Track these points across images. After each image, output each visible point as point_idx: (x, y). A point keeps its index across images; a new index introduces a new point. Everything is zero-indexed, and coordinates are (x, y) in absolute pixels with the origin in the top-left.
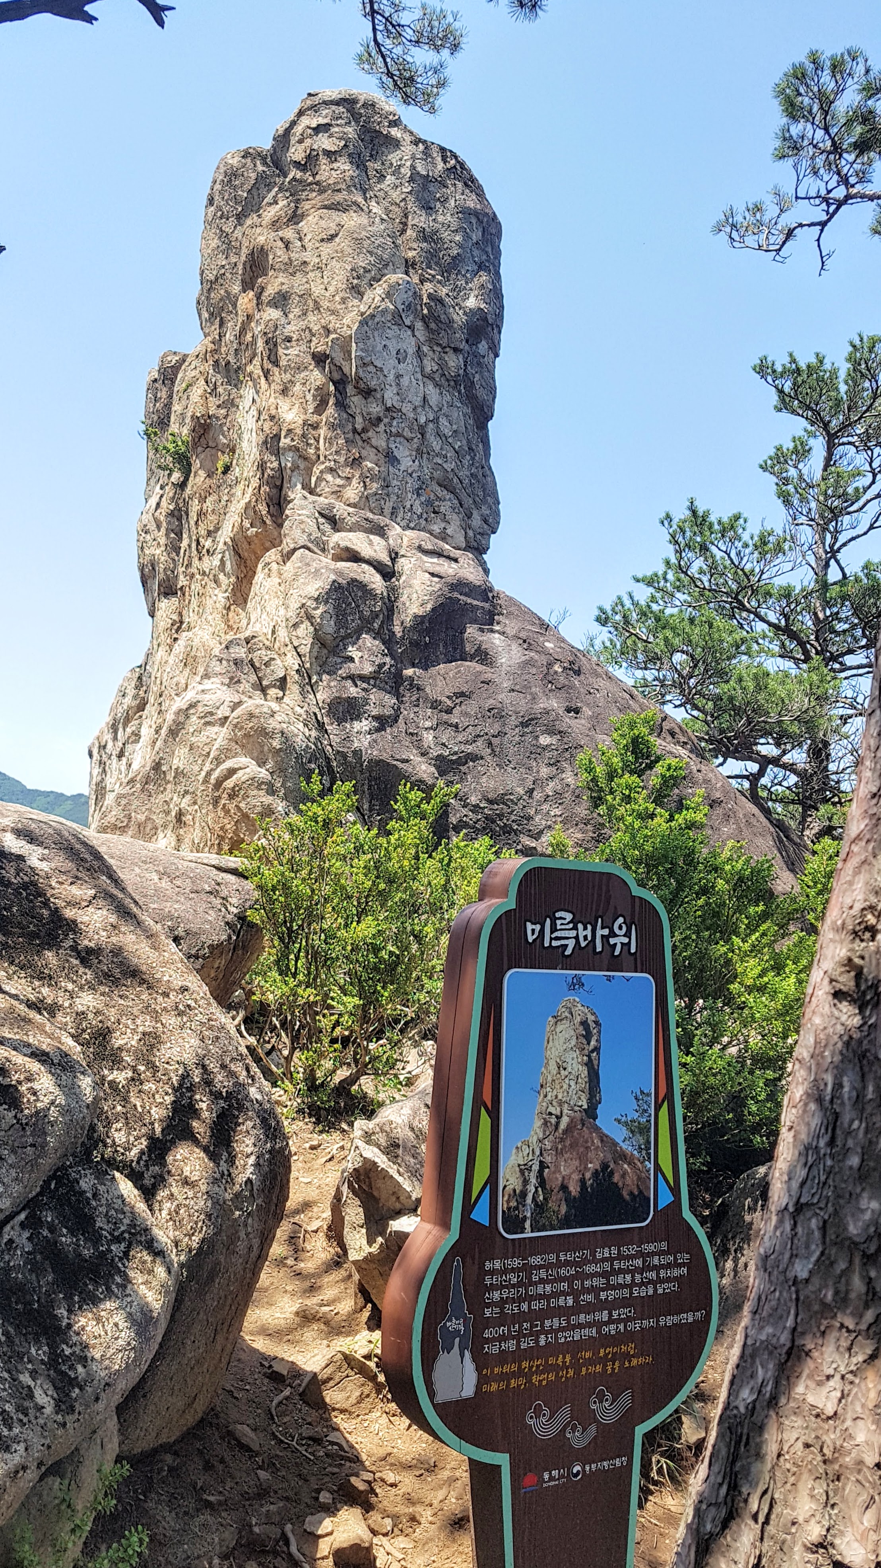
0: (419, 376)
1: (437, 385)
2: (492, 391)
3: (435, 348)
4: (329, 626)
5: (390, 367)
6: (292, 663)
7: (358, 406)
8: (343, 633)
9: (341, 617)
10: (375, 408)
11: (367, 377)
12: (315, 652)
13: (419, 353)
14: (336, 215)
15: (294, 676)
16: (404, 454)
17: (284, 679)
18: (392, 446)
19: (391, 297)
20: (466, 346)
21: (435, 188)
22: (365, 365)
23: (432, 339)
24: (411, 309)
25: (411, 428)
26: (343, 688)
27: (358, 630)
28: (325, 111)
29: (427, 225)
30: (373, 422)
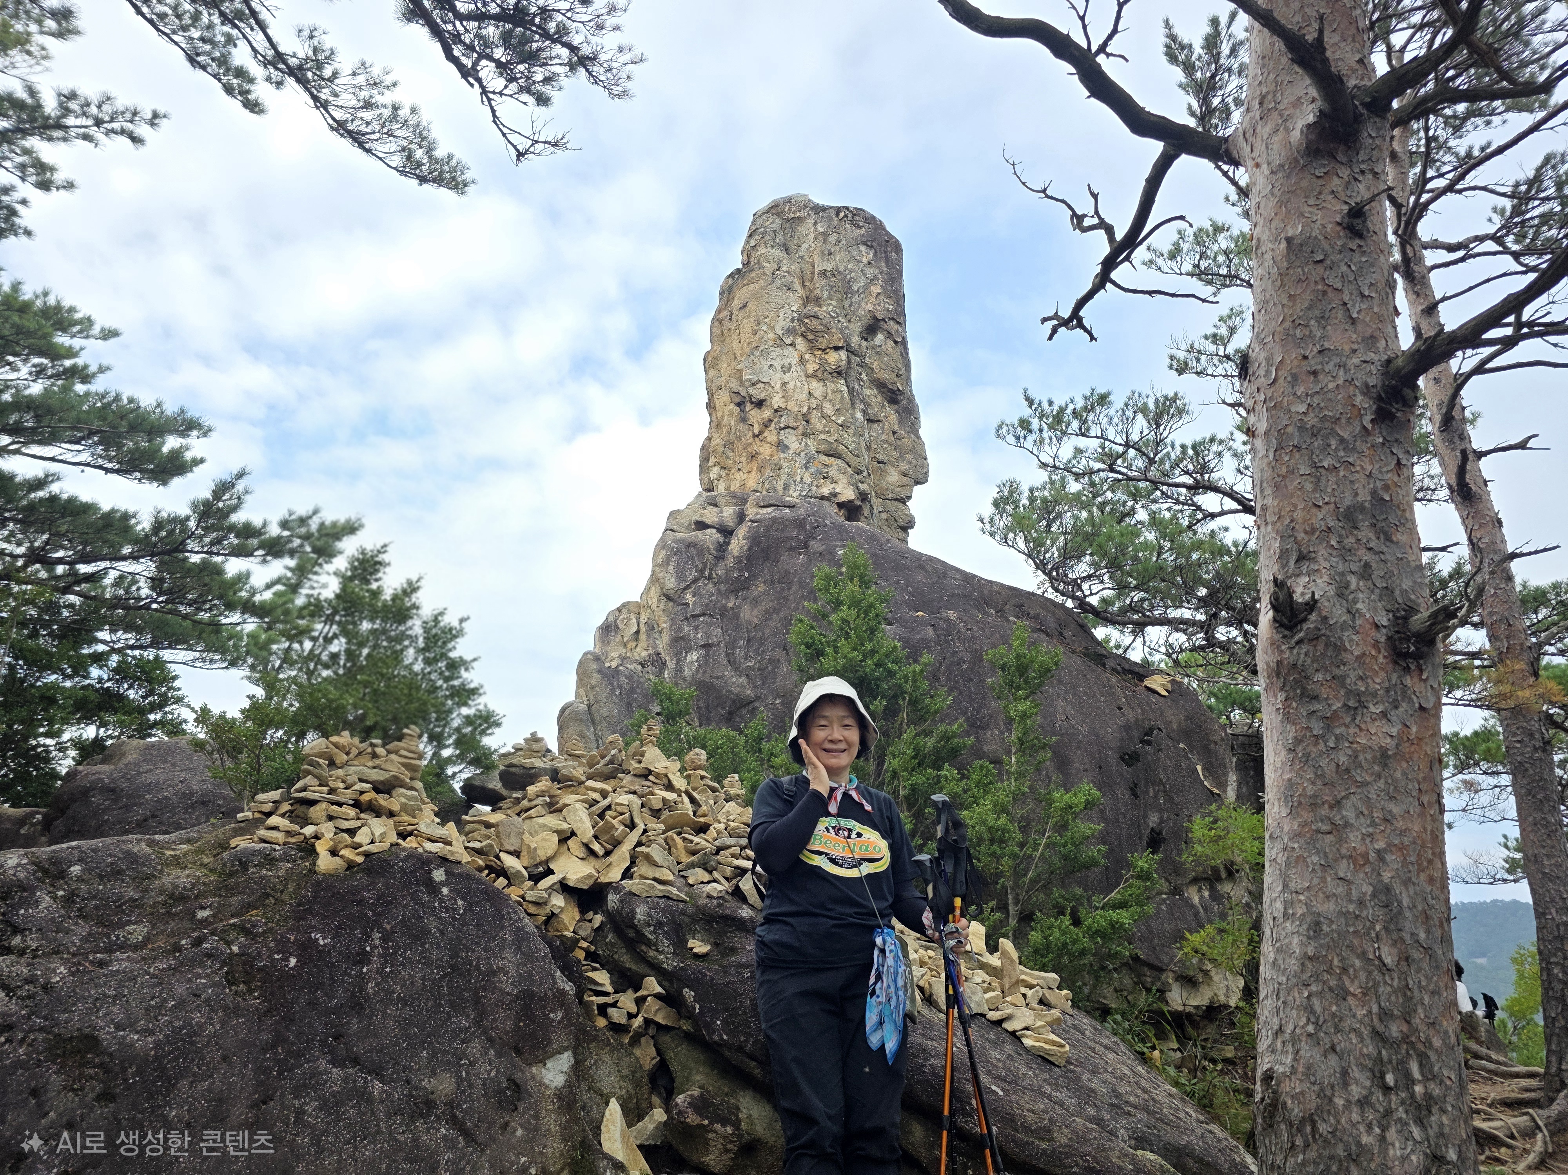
0: (803, 378)
1: (820, 380)
2: (894, 368)
3: (816, 353)
4: (671, 583)
5: (776, 379)
6: (644, 619)
7: (756, 416)
8: (682, 586)
9: (680, 574)
10: (767, 413)
11: (757, 393)
12: (662, 606)
13: (802, 361)
14: (751, 287)
15: (643, 628)
16: (792, 440)
17: (637, 632)
18: (782, 437)
19: (772, 328)
20: (864, 343)
21: (832, 239)
22: (753, 384)
23: (812, 346)
24: (790, 331)
25: (796, 419)
26: (680, 629)
27: (695, 581)
28: (759, 221)
29: (829, 266)
30: (766, 424)
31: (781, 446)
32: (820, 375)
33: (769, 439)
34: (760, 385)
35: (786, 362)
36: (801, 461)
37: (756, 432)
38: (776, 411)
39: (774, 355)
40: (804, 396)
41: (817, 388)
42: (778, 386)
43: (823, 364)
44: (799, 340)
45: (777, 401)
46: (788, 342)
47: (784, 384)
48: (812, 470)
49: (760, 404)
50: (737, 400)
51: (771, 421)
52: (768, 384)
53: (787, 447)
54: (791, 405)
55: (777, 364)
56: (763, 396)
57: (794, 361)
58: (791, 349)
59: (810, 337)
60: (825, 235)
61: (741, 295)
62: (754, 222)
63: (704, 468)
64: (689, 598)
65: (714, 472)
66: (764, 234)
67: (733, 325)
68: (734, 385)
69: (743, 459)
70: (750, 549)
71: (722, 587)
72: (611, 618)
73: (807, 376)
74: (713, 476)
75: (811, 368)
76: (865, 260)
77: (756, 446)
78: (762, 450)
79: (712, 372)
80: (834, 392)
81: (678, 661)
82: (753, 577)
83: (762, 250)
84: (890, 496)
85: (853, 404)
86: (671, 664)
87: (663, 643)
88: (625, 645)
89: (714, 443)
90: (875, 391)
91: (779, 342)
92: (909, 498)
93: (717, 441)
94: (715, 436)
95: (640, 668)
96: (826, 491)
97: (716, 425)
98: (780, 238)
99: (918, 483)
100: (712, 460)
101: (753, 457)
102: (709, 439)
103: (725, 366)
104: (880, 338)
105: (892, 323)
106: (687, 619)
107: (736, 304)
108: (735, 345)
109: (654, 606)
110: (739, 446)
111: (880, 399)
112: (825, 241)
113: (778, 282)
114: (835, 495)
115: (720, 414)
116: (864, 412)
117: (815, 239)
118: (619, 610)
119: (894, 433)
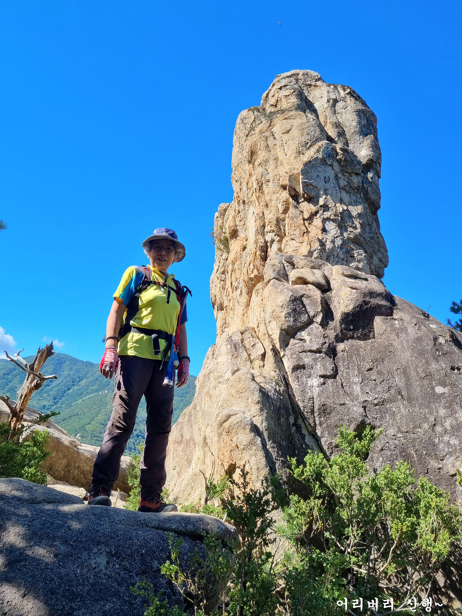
0: (337, 188)
1: (347, 192)
2: (378, 194)
3: (345, 174)
5: (321, 185)
7: (306, 206)
13: (337, 178)
16: (331, 228)
18: (324, 225)
19: (319, 152)
23: (343, 170)
24: (329, 155)
27: (308, 324)
29: (337, 121)
30: (313, 214)
31: (324, 231)
32: (347, 188)
33: (315, 224)
34: (311, 187)
35: (327, 175)
36: (338, 242)
37: (306, 217)
38: (320, 207)
39: (320, 169)
40: (337, 201)
41: (345, 197)
42: (322, 190)
43: (349, 183)
44: (336, 164)
45: (322, 200)
46: (329, 163)
47: (326, 190)
48: (344, 250)
49: (310, 199)
50: (293, 193)
51: (316, 213)
52: (316, 187)
53: (328, 231)
54: (331, 205)
55: (322, 175)
57: (332, 177)
58: (330, 168)
59: (343, 163)
69: (296, 233)
73: (340, 188)
74: (268, 238)
75: (342, 183)
77: (306, 228)
91: (324, 161)
96: (352, 265)
98: (303, 95)
101: (304, 233)
104: (372, 173)
105: (378, 165)
106: (304, 351)
107: (278, 129)
110: (291, 223)
112: (335, 105)
113: (312, 123)
114: (358, 269)
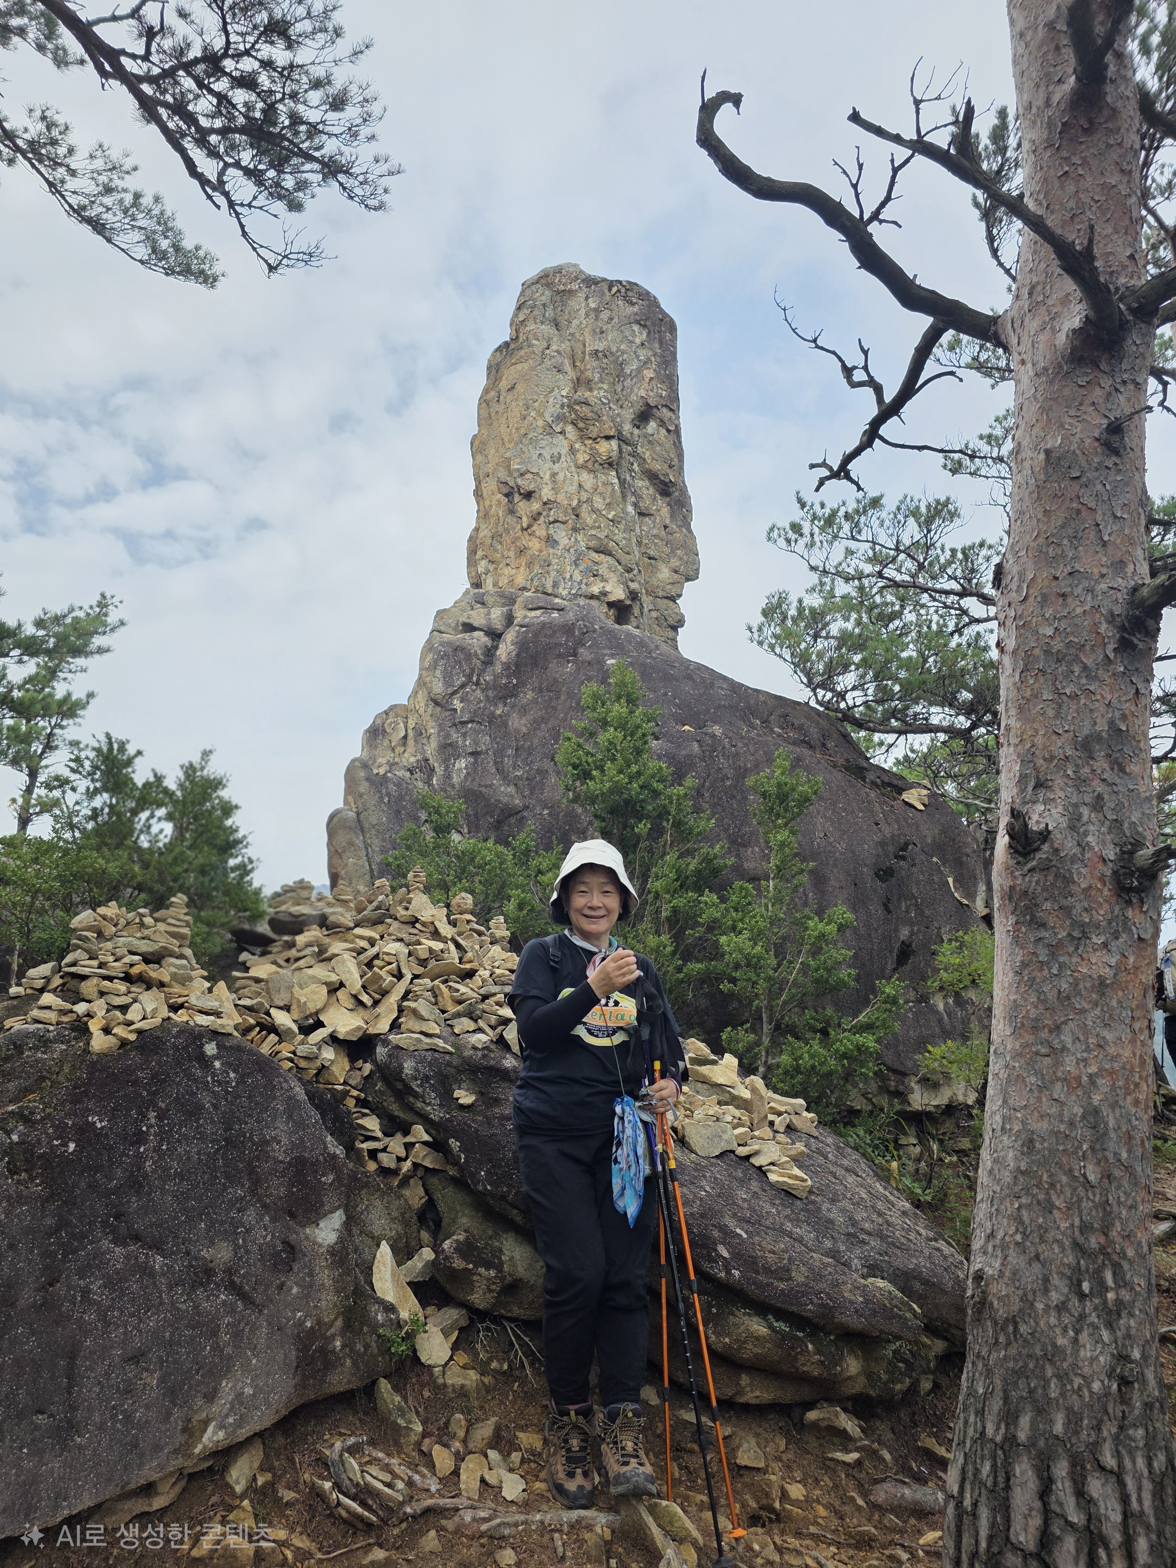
0: (573, 469)
1: (590, 471)
2: (666, 459)
3: (587, 442)
4: (438, 688)
5: (545, 469)
6: (411, 724)
7: (524, 508)
8: (450, 691)
9: (448, 679)
10: (536, 506)
11: (526, 484)
12: (429, 711)
13: (572, 451)
14: (519, 367)
15: (411, 733)
16: (562, 535)
17: (405, 737)
18: (551, 531)
19: (541, 415)
20: (636, 431)
21: (605, 315)
22: (522, 475)
23: (583, 435)
24: (560, 418)
25: (565, 513)
26: (448, 736)
27: (463, 686)
28: (528, 292)
29: (601, 346)
30: (536, 517)
31: (550, 541)
32: (590, 466)
33: (538, 533)
34: (529, 476)
35: (555, 451)
36: (570, 557)
37: (525, 525)
38: (545, 504)
39: (543, 443)
40: (573, 488)
41: (587, 479)
42: (547, 477)
43: (594, 454)
44: (569, 428)
45: (546, 493)
46: (558, 429)
47: (554, 475)
48: (581, 568)
49: (528, 496)
50: (506, 490)
51: (540, 514)
52: (537, 474)
53: (556, 542)
54: (561, 498)
55: (547, 454)
56: (531, 487)
57: (564, 451)
58: (561, 437)
59: (581, 425)
60: (597, 311)
61: (510, 375)
62: (522, 293)
63: (472, 562)
64: (457, 704)
65: (482, 566)
66: (533, 307)
67: (501, 408)
68: (502, 474)
69: (512, 554)
70: (518, 655)
71: (490, 693)
72: (379, 721)
73: (577, 467)
74: (481, 570)
75: (582, 458)
76: (638, 341)
77: (524, 542)
78: (531, 544)
79: (479, 458)
80: (604, 484)
81: (447, 768)
82: (522, 684)
83: (531, 326)
84: (661, 594)
85: (624, 496)
86: (439, 770)
87: (431, 749)
88: (393, 750)
89: (481, 534)
90: (647, 483)
91: (549, 430)
92: (680, 596)
93: (485, 533)
94: (483, 526)
95: (408, 774)
96: (595, 590)
97: (484, 515)
98: (550, 313)
99: (688, 579)
100: (480, 553)
101: (521, 551)
102: (477, 530)
103: (493, 451)
104: (652, 426)
105: (665, 410)
106: (455, 725)
107: (504, 384)
108: (503, 429)
109: (421, 711)
110: (507, 539)
111: (652, 491)
112: (597, 318)
113: (548, 363)
114: (605, 594)
115: (487, 503)
116: (635, 505)
117: (587, 315)
118: (386, 713)
119: (666, 527)
